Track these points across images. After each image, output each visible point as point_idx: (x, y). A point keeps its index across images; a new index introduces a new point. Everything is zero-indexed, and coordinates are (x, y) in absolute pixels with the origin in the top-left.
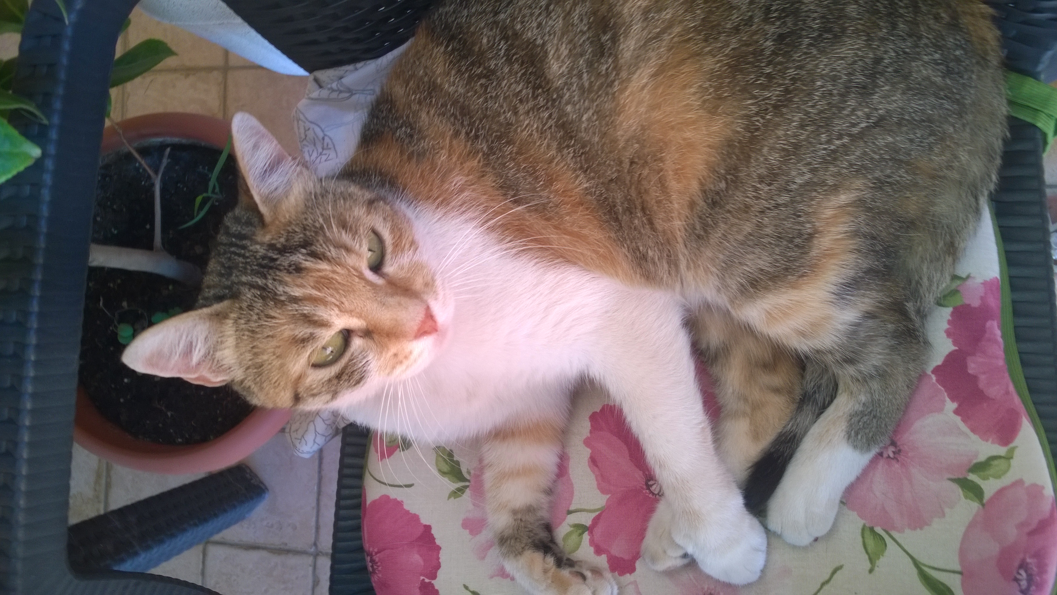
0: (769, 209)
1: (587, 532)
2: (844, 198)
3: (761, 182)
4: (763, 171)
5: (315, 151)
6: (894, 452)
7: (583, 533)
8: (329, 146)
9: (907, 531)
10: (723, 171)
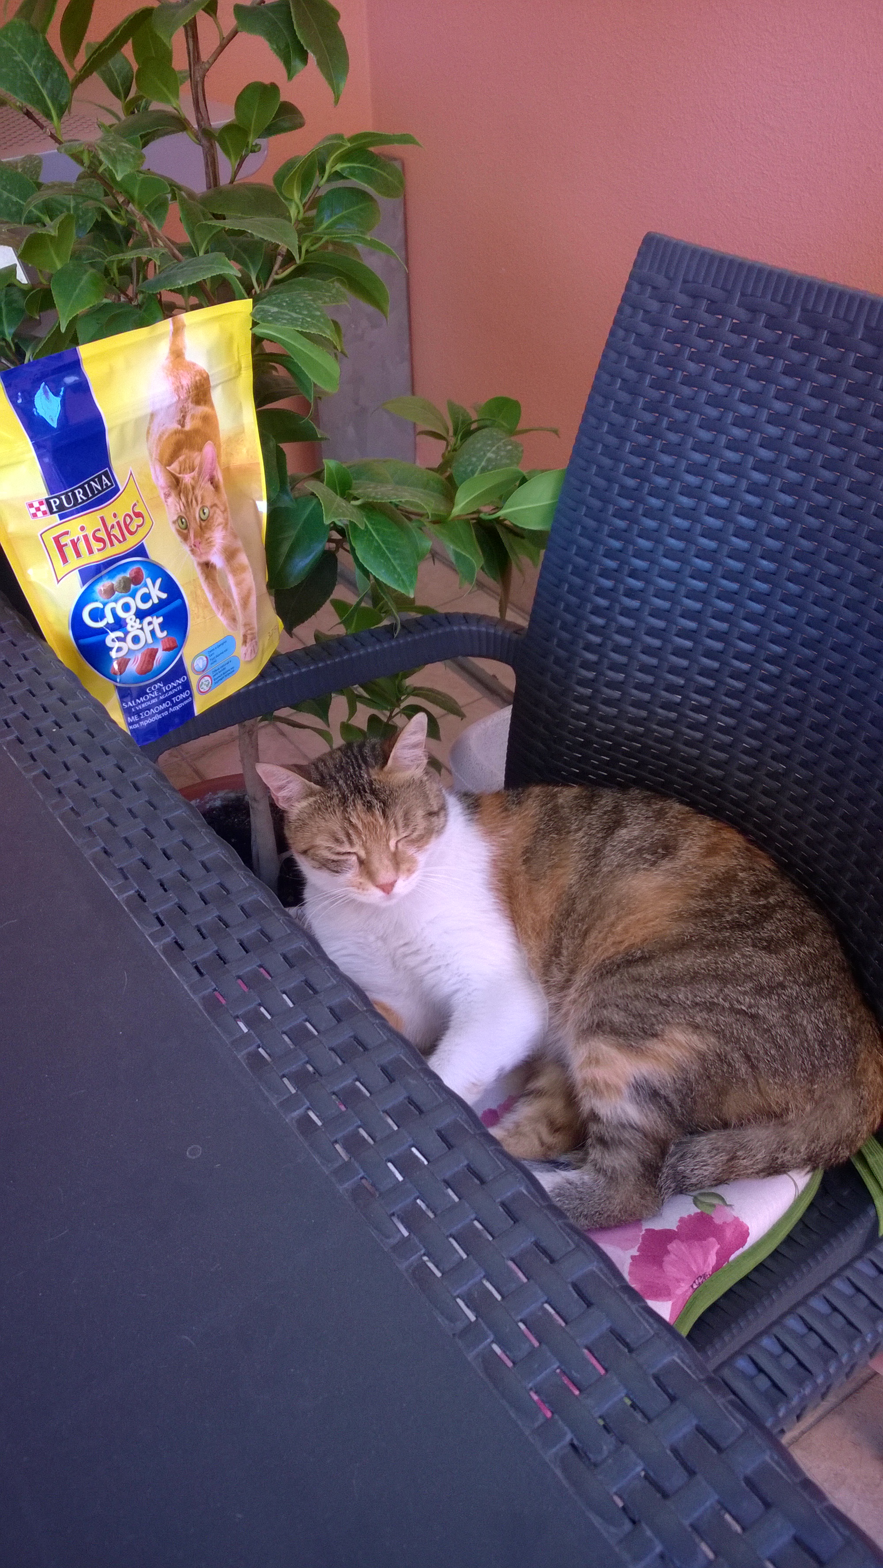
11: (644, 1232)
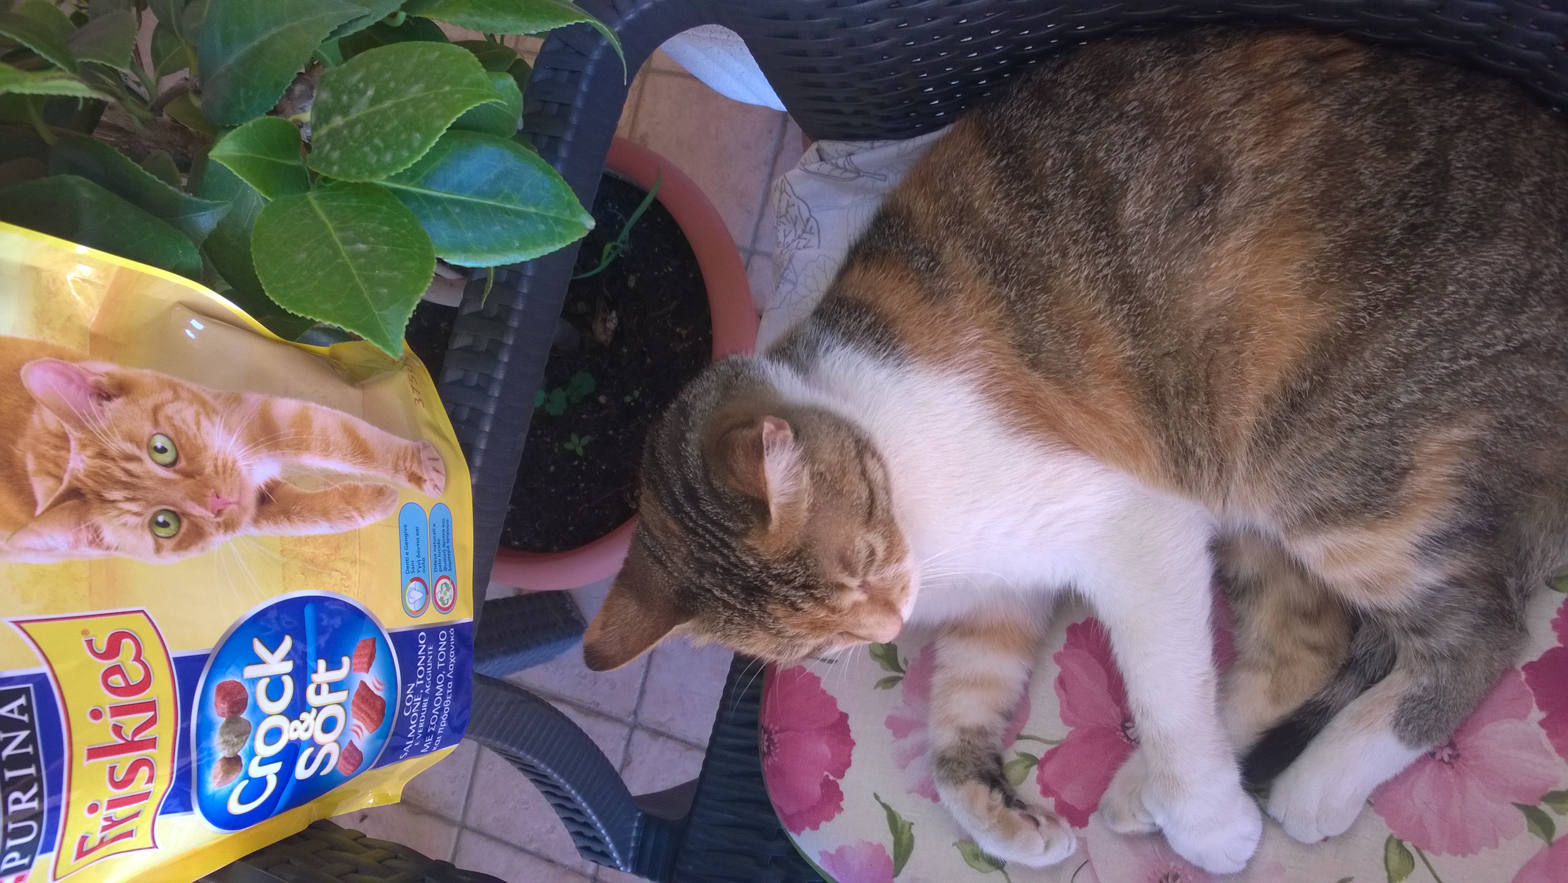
0: (1360, 427)
1: (1036, 767)
2: (1457, 433)
3: (1355, 392)
4: (1361, 380)
5: (793, 233)
6: (1450, 756)
7: (1031, 765)
8: (813, 231)
9: (1445, 854)
10: (1310, 370)
11: (1523, 676)
